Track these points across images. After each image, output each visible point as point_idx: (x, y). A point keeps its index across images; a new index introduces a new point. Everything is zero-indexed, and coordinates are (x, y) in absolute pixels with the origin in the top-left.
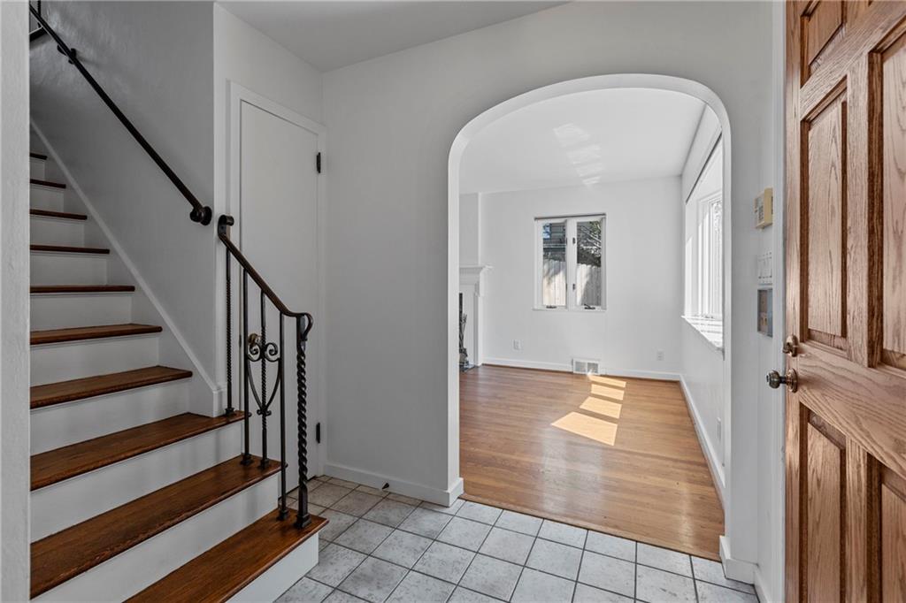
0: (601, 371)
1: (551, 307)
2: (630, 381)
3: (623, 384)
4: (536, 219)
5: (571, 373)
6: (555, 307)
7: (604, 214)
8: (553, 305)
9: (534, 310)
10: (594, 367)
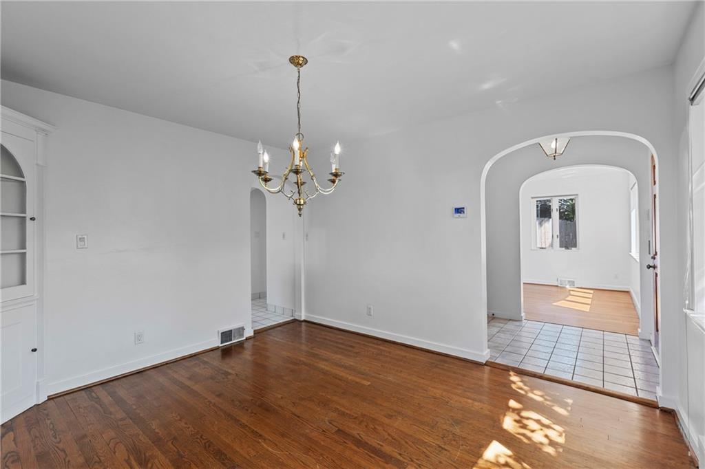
0: (576, 286)
1: (542, 248)
2: (597, 292)
3: (592, 292)
4: (532, 198)
5: (557, 286)
6: (545, 248)
7: (577, 195)
8: (543, 246)
9: (531, 250)
10: (572, 283)
